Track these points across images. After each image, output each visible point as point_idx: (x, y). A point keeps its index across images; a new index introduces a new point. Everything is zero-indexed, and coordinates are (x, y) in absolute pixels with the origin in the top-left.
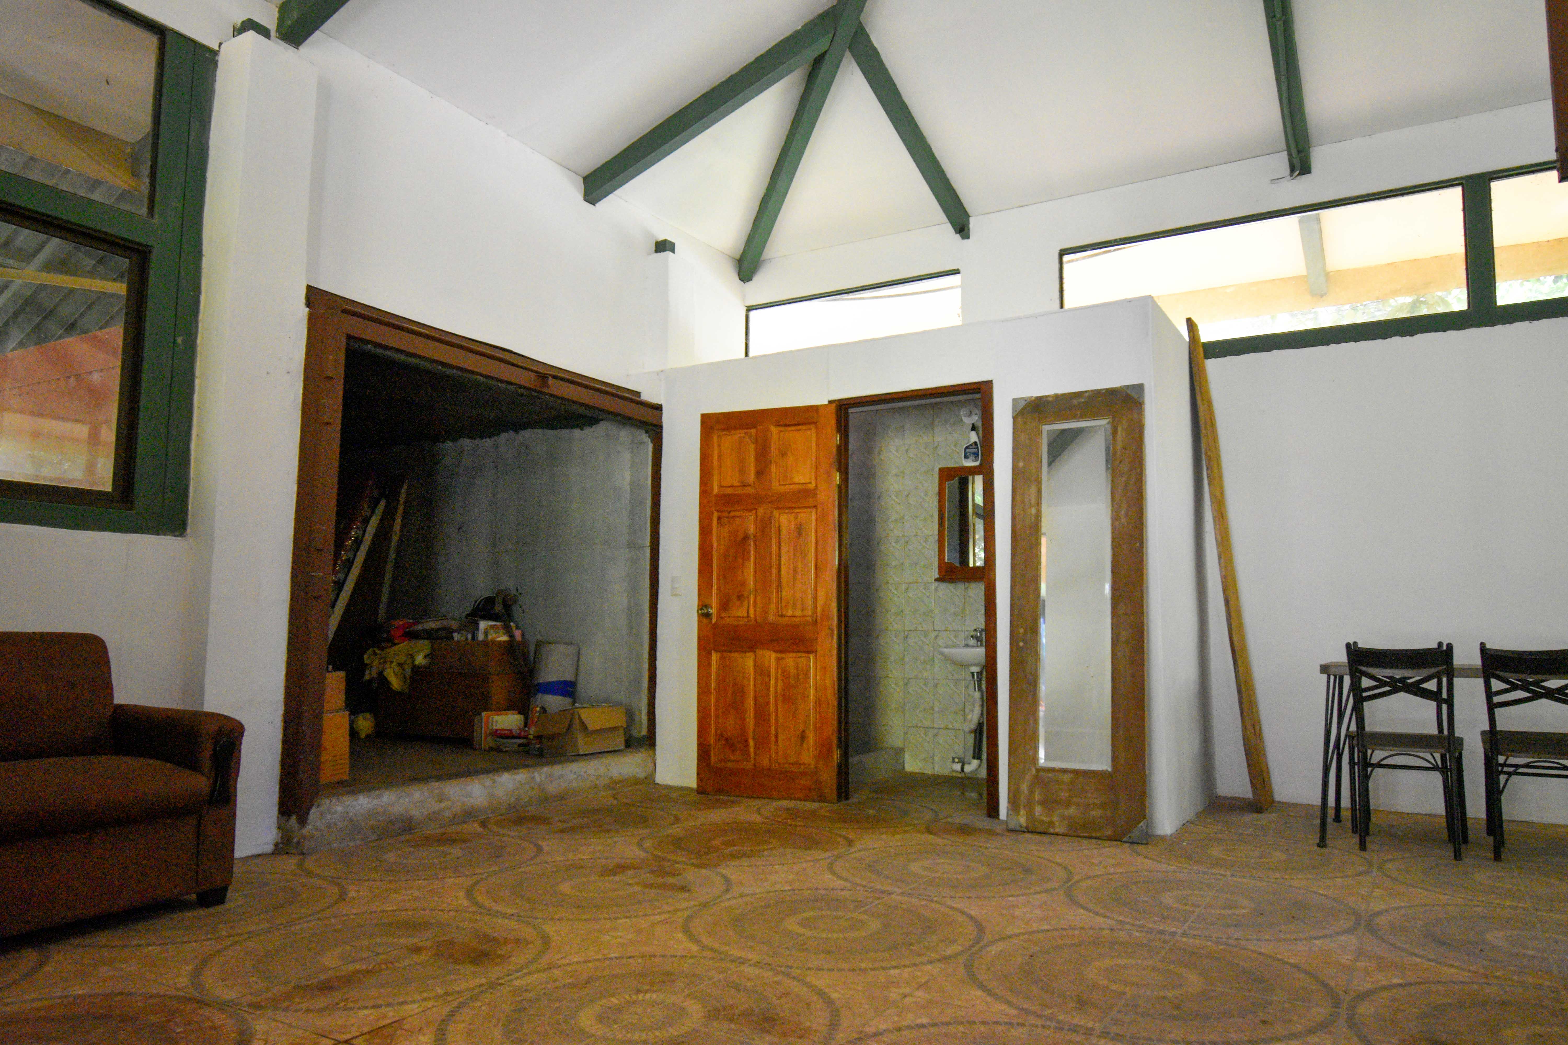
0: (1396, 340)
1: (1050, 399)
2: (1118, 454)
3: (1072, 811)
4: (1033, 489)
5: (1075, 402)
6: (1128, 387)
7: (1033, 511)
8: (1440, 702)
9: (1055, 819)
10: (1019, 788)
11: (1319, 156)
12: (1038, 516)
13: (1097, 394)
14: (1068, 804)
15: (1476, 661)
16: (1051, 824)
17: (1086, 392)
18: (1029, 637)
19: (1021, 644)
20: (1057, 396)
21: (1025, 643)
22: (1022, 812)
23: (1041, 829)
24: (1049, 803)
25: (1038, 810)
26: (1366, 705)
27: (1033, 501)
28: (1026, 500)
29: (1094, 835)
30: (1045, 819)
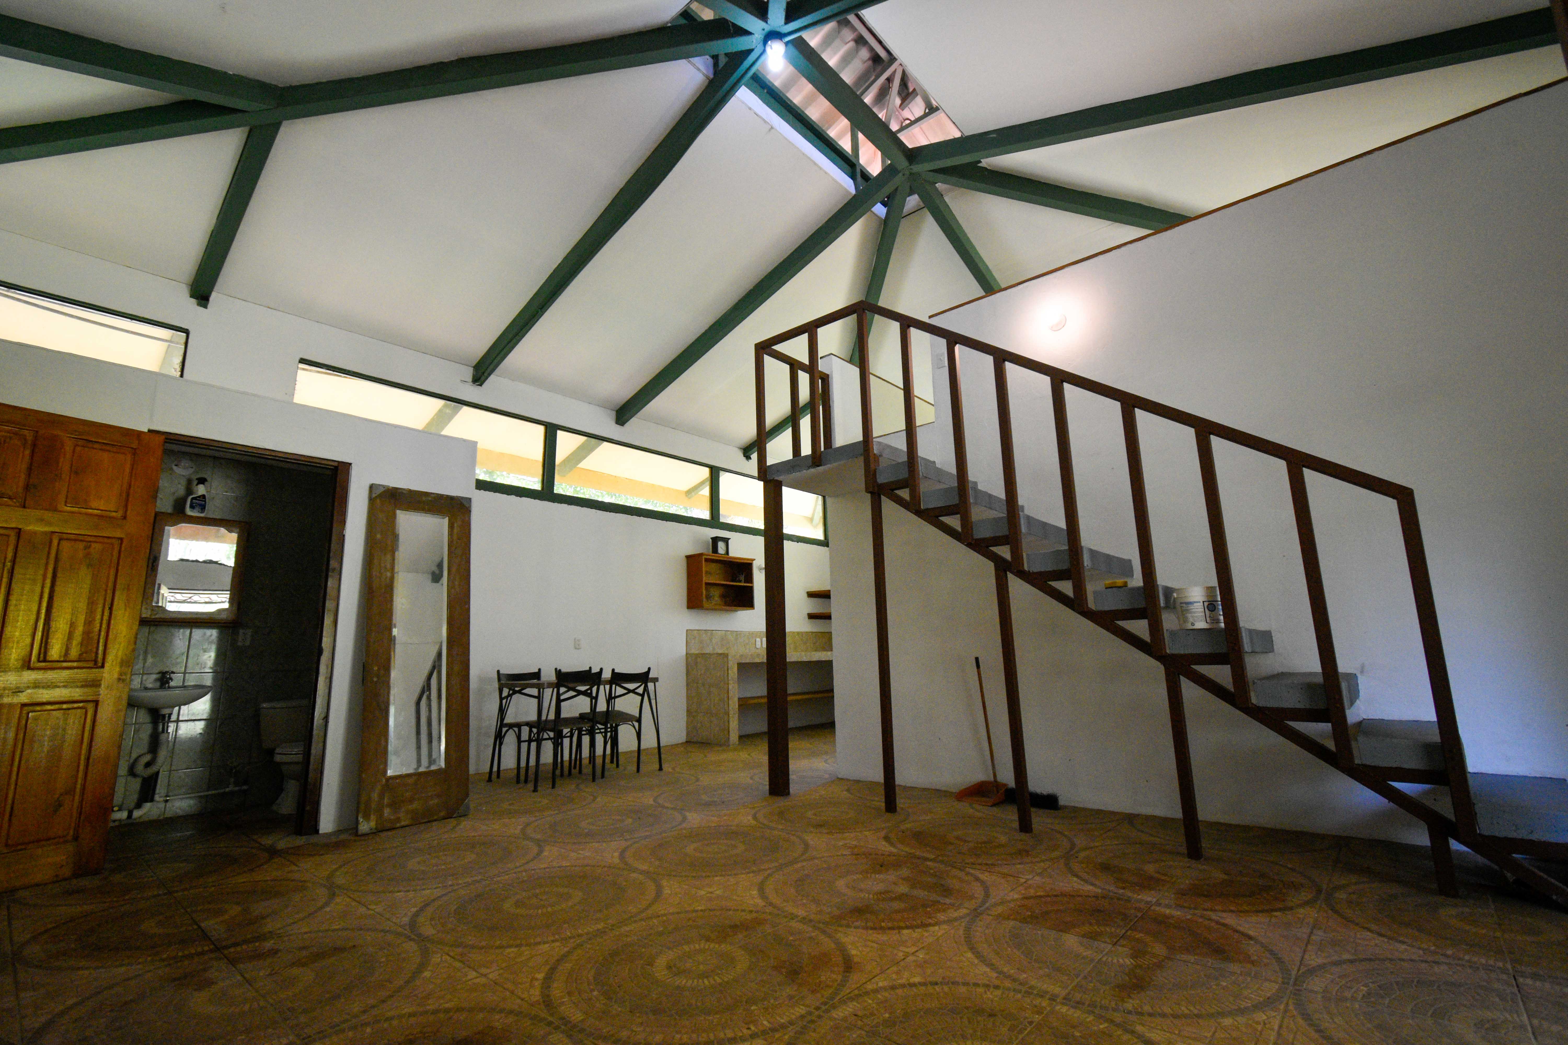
0: (513, 497)
1: (404, 492)
2: (455, 542)
3: (415, 805)
4: (389, 557)
5: (424, 498)
6: (462, 498)
7: (389, 574)
8: (592, 698)
9: (401, 815)
10: (370, 798)
11: (493, 380)
12: (392, 579)
13: (440, 497)
14: (411, 801)
15: (553, 678)
16: (398, 820)
17: (434, 494)
18: (382, 672)
19: (375, 679)
20: (410, 491)
21: (378, 677)
22: (373, 817)
23: (388, 825)
24: (395, 805)
25: (387, 812)
26: (563, 704)
27: (388, 566)
28: (383, 565)
29: (431, 819)
30: (392, 817)
